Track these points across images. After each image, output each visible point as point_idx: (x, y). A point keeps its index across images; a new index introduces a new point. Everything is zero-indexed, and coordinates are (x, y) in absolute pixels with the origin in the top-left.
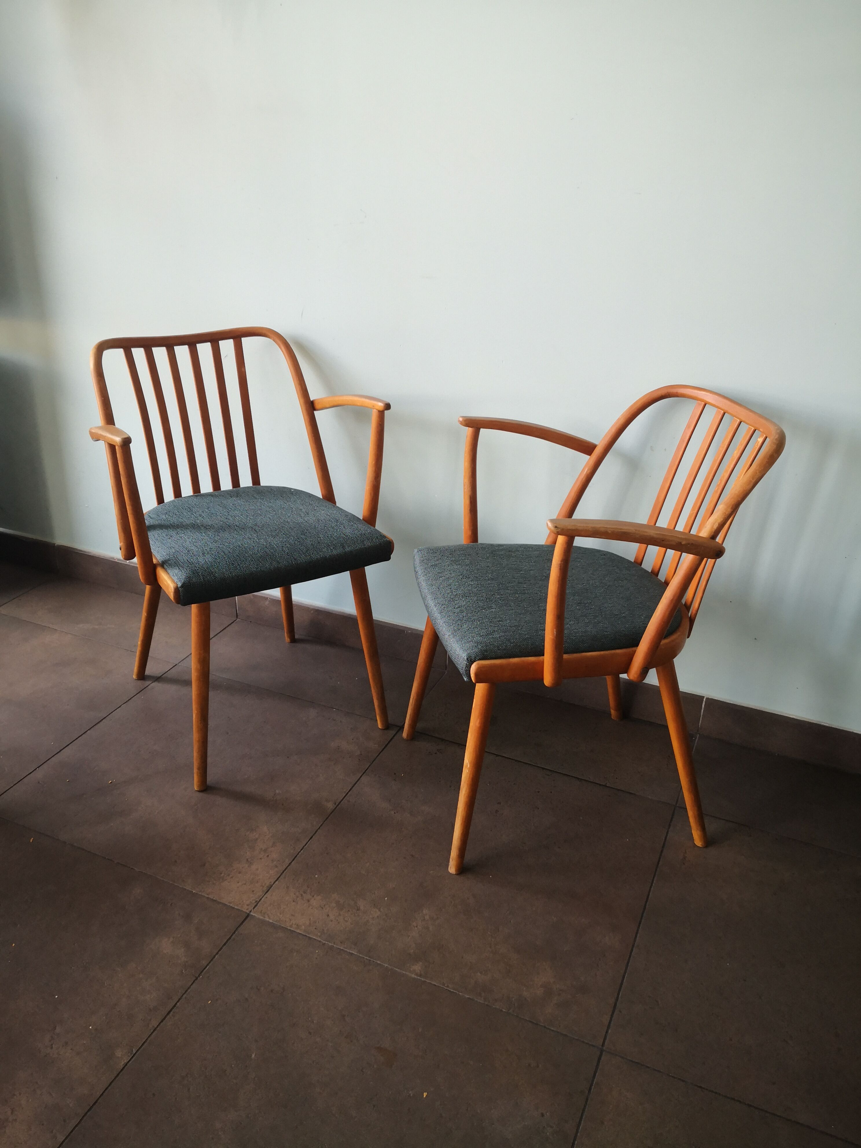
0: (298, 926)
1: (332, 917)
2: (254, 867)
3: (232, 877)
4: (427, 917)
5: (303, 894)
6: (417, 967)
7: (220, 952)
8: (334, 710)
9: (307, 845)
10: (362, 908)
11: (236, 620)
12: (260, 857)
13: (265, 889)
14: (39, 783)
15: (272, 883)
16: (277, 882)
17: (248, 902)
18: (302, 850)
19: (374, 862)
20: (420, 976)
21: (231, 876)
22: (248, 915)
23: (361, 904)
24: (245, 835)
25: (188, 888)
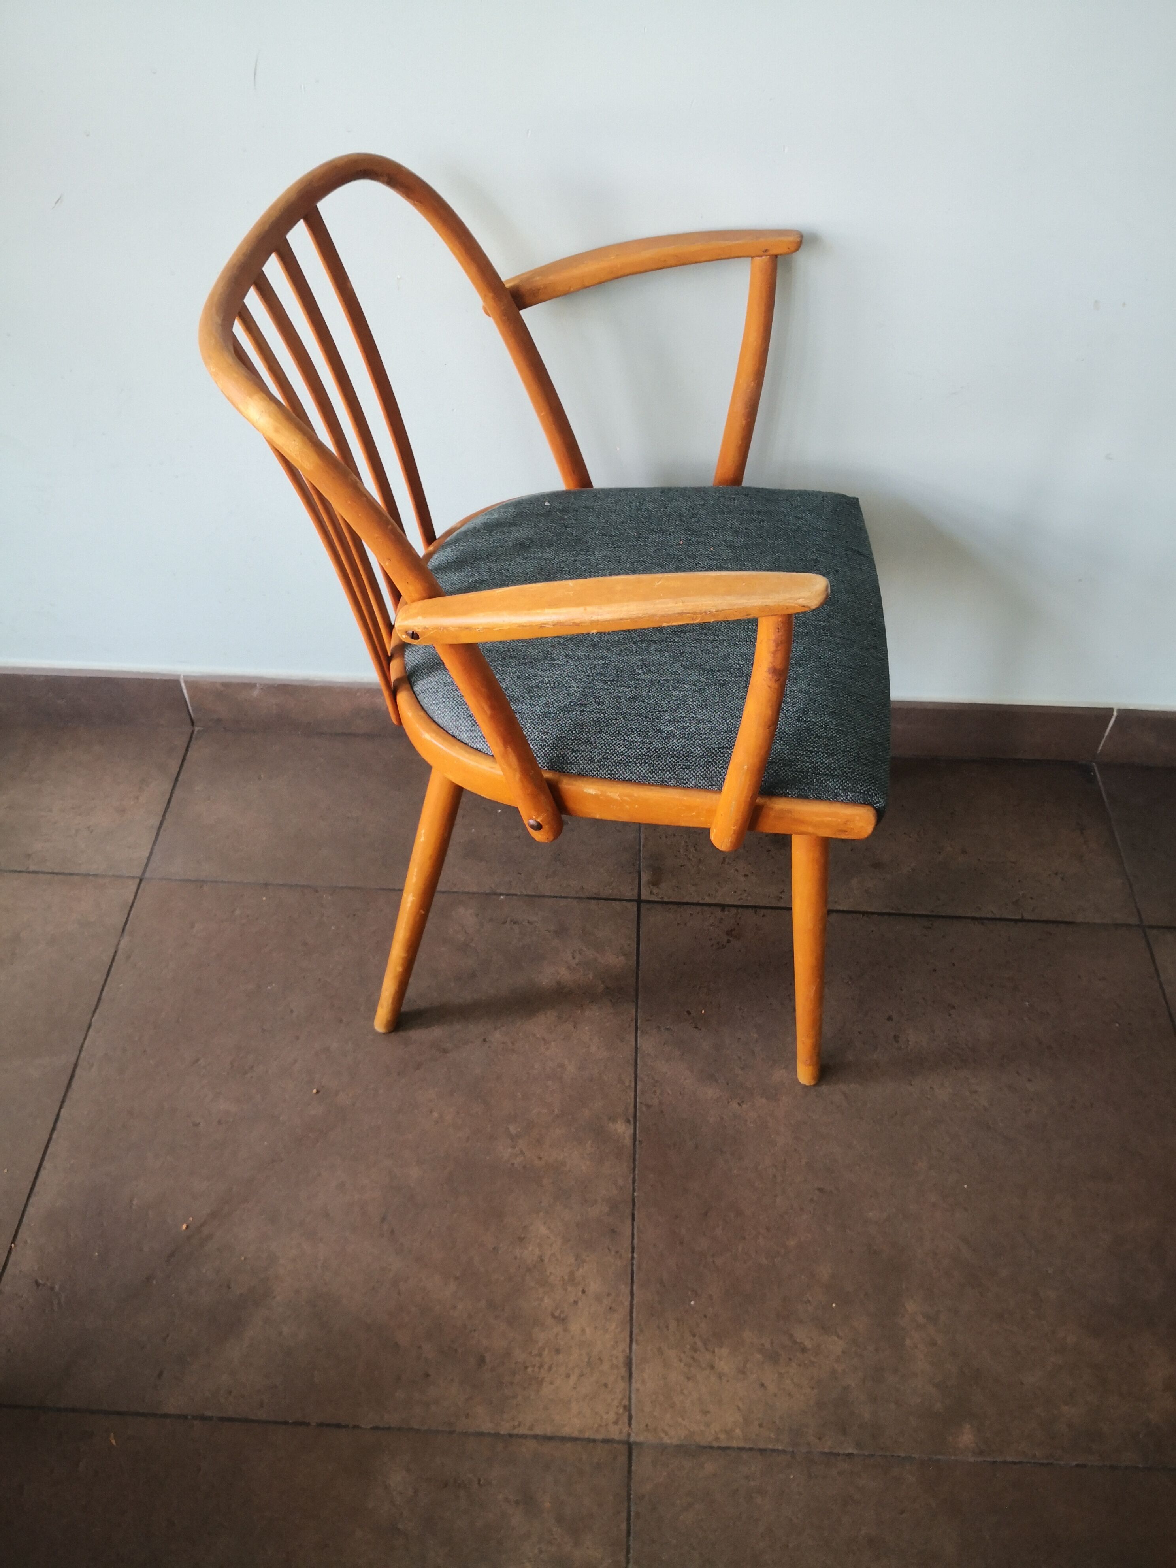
0: (729, 1433)
1: (772, 1388)
2: (574, 1327)
3: (550, 1369)
4: (921, 1320)
5: (696, 1355)
6: (967, 1437)
7: (631, 1555)
8: (502, 897)
9: (635, 1237)
10: (808, 1344)
11: (193, 733)
12: (572, 1300)
13: (623, 1371)
14: (37, 1284)
15: (628, 1351)
16: (634, 1346)
17: (612, 1416)
18: (633, 1252)
19: (768, 1229)
20: (981, 1453)
21: (546, 1367)
22: (630, 1447)
23: (802, 1334)
24: (516, 1258)
25: (487, 1427)
